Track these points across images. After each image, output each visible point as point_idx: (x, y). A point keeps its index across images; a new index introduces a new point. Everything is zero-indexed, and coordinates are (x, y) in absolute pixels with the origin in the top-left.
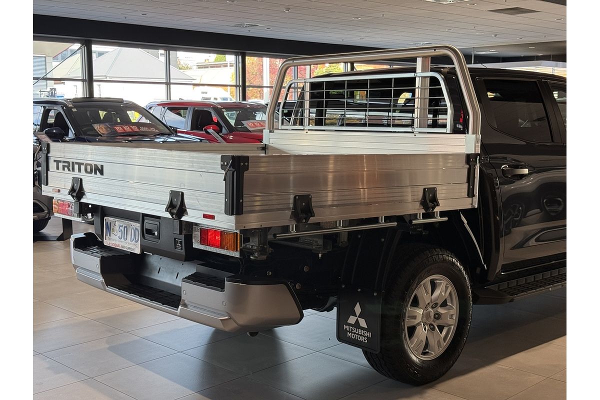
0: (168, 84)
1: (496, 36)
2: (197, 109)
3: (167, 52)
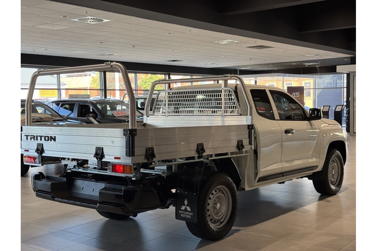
0: (59, 89)
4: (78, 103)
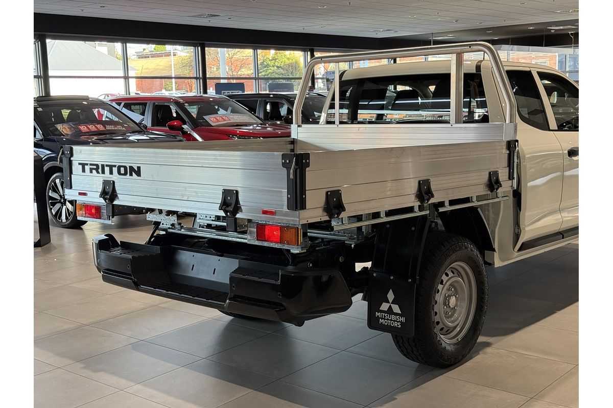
2: (157, 104)
3: (124, 44)
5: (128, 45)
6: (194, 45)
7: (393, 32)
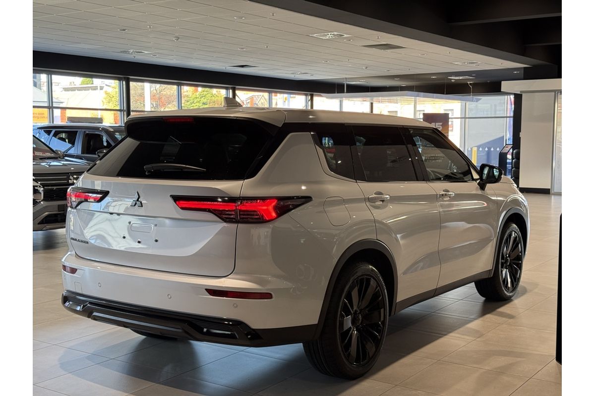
0: (51, 108)
1: (366, 68)
3: (50, 76)
4: (83, 130)
5: (53, 76)
6: (119, 79)
7: (309, 75)
